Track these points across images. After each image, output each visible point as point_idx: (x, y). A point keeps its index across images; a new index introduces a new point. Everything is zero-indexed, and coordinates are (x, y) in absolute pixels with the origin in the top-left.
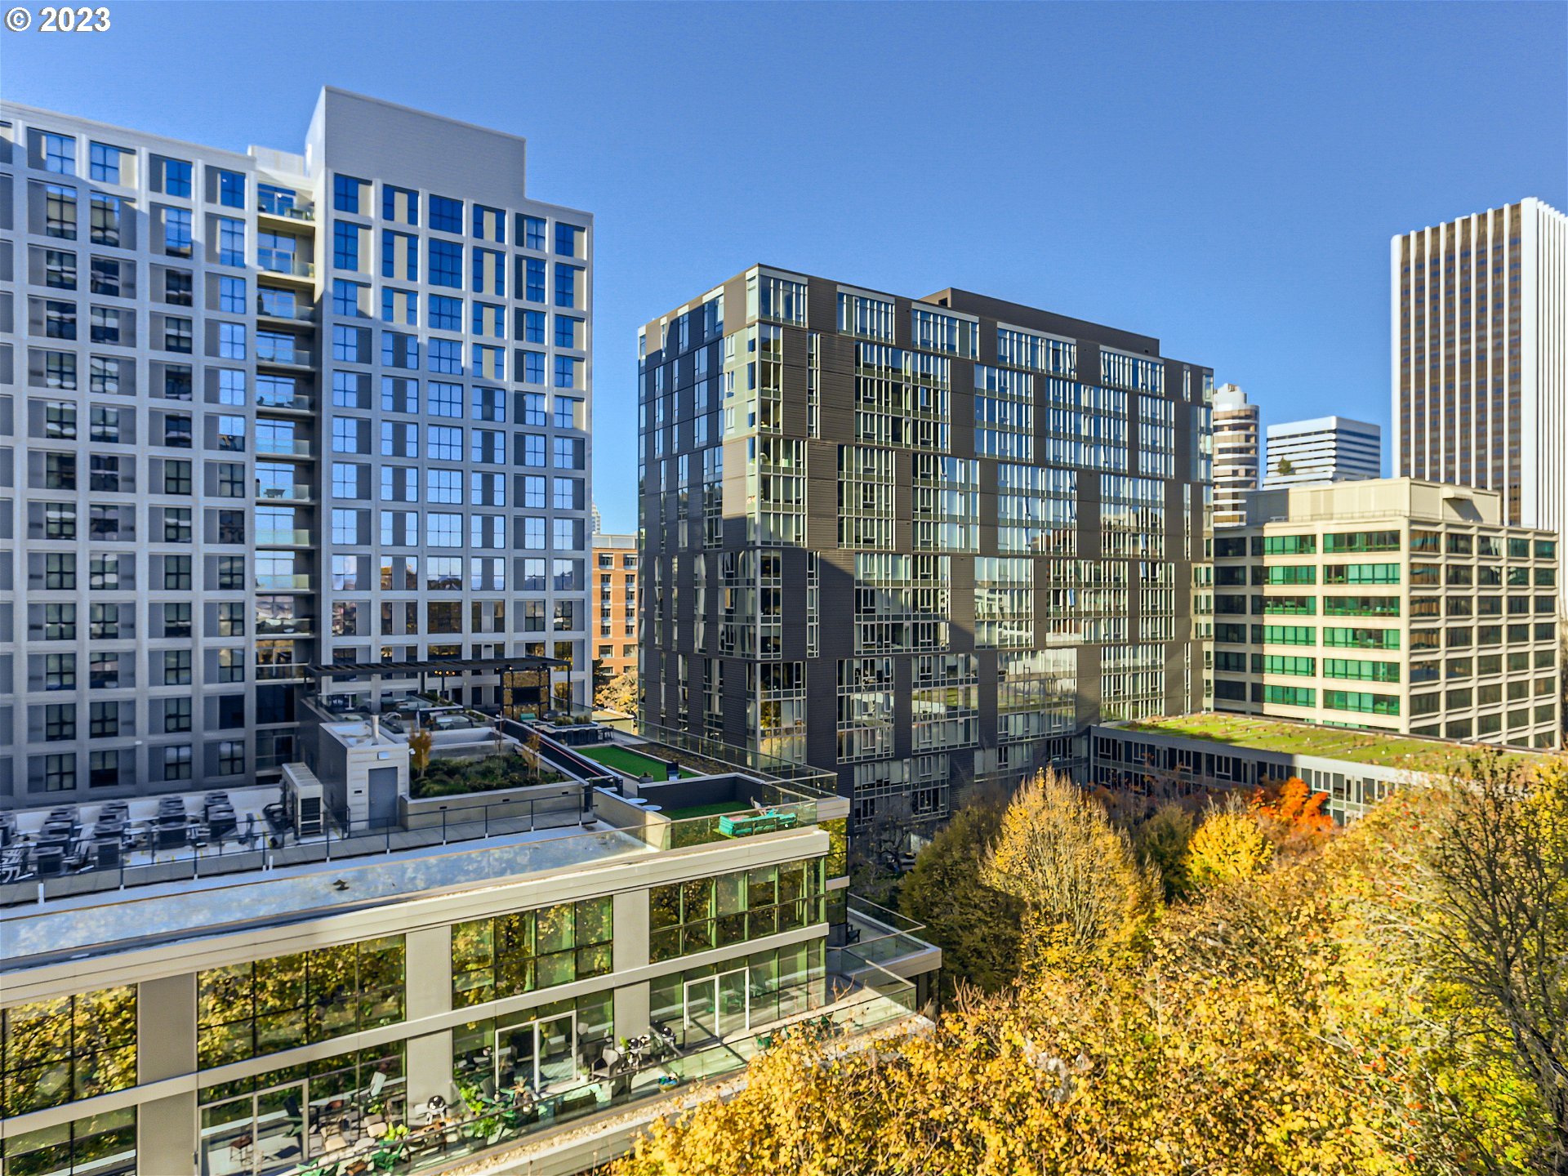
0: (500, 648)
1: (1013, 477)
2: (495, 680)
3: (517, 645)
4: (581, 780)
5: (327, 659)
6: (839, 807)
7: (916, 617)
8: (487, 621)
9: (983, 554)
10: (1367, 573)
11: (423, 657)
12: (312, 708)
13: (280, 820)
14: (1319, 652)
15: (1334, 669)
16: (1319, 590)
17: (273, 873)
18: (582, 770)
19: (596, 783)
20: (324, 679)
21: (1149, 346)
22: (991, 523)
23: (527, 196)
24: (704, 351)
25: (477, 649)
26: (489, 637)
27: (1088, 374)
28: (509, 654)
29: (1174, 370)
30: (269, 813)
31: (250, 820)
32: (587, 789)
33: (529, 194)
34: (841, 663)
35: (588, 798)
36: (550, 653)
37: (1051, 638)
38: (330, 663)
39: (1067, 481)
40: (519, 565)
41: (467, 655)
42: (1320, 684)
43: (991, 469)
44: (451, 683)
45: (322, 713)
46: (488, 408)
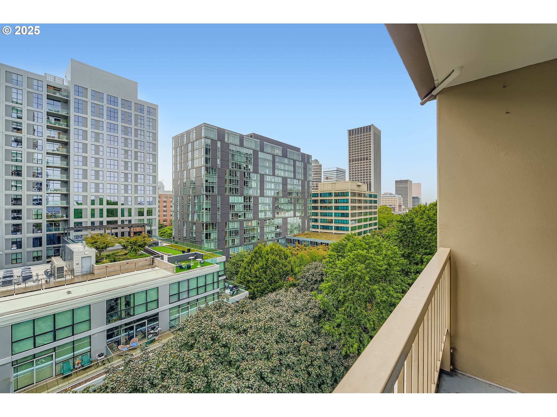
0: (130, 221)
1: (268, 178)
2: (128, 230)
3: (135, 220)
4: (152, 256)
5: (72, 225)
6: (223, 258)
7: (245, 211)
8: (126, 213)
9: (261, 196)
10: (342, 201)
11: (105, 224)
12: (66, 240)
13: (49, 274)
14: (333, 218)
15: (336, 222)
16: (333, 205)
17: (45, 291)
18: (152, 253)
19: (155, 257)
20: (71, 231)
21: (298, 150)
22: (262, 189)
23: (138, 98)
24: (190, 144)
25: (123, 221)
26: (126, 218)
27: (285, 155)
28: (133, 222)
29: (303, 155)
30: (46, 273)
31: (37, 275)
32: (153, 258)
33: (139, 98)
34: (226, 223)
35: (153, 261)
36: (146, 222)
37: (276, 216)
38: (73, 226)
39: (280, 180)
40: (136, 198)
41: (119, 223)
42: (333, 225)
43: (262, 176)
44: (114, 231)
45: (69, 241)
46: (126, 155)
